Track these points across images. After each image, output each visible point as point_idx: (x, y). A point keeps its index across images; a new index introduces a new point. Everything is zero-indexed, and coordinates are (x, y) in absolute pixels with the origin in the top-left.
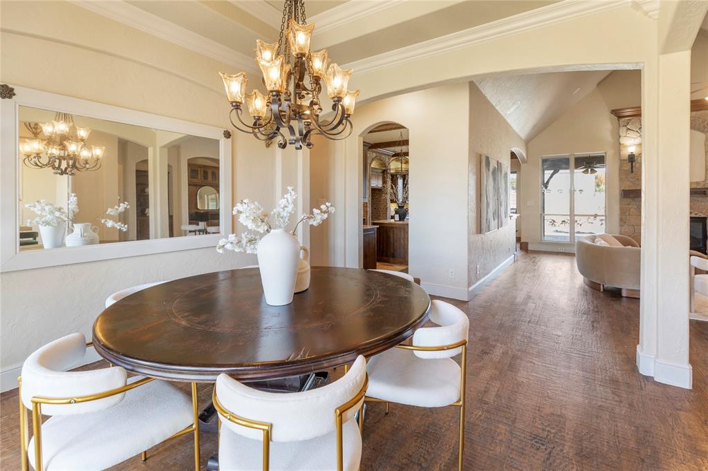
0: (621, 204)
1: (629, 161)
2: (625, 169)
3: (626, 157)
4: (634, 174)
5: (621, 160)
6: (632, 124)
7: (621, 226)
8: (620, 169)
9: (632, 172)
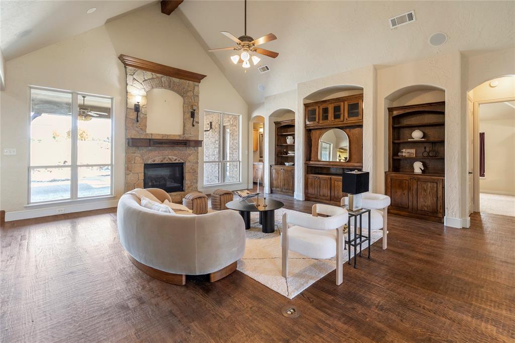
0: (126, 153)
1: (135, 111)
2: (131, 117)
3: (133, 107)
4: (139, 122)
5: (127, 108)
6: (137, 75)
7: (126, 174)
8: (126, 117)
9: (138, 121)
